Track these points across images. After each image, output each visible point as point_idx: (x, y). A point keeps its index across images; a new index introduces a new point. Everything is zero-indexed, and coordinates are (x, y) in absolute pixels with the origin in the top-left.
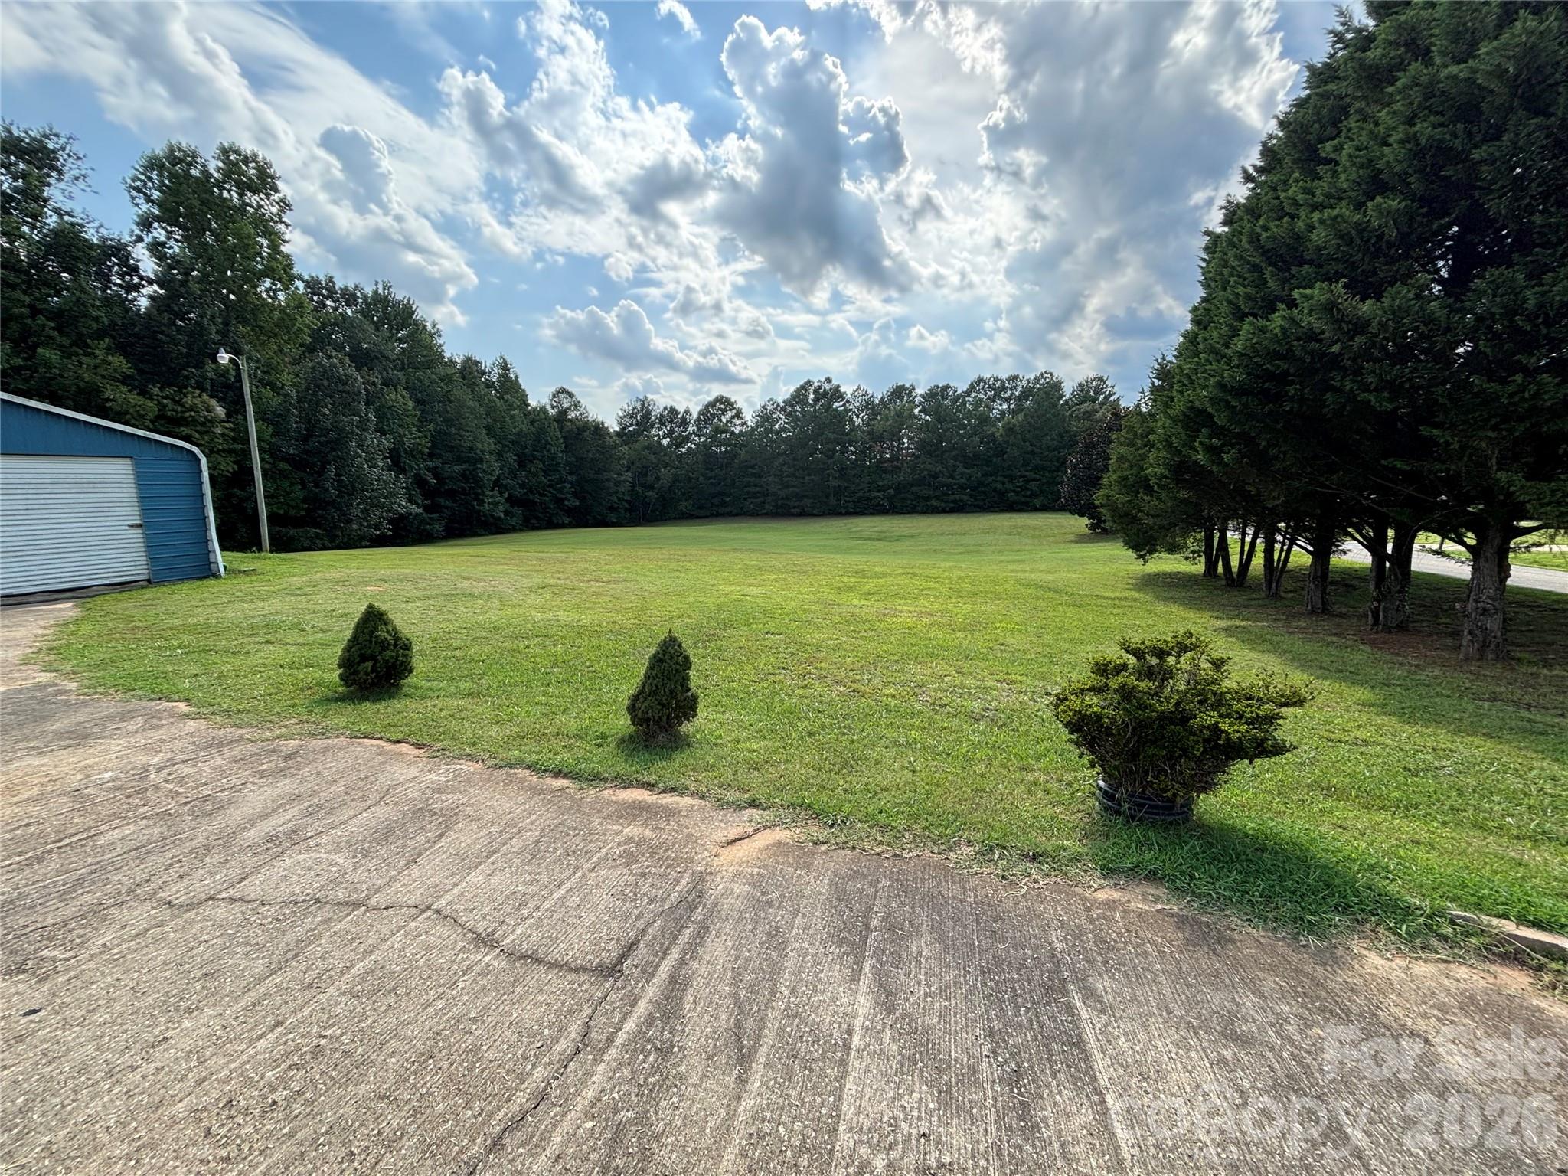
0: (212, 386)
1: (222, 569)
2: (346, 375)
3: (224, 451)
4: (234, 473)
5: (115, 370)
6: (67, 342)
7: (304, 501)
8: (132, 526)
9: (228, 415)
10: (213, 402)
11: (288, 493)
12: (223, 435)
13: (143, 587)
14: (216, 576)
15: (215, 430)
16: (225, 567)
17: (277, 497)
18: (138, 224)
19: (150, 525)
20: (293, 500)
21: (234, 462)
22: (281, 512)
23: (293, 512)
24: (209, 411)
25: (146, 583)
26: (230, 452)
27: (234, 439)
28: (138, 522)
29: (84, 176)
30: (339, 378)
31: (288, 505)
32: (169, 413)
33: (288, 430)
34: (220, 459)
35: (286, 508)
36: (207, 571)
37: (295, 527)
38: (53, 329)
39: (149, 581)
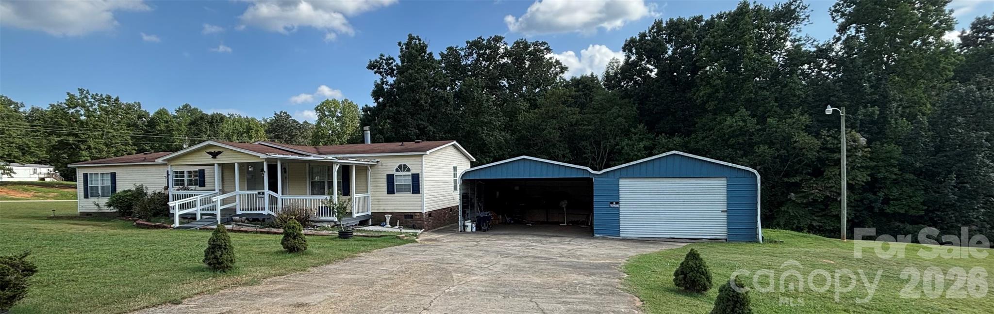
0: (861, 125)
1: (761, 239)
2: (982, 97)
3: (862, 167)
4: (867, 183)
5: (802, 124)
6: (782, 112)
7: (923, 203)
8: (722, 211)
9: (869, 142)
10: (858, 135)
11: (911, 197)
12: (863, 156)
13: (722, 242)
14: (757, 241)
15: (857, 154)
16: (763, 237)
17: (900, 200)
18: (838, 31)
19: (730, 211)
20: (913, 202)
21: (868, 175)
22: (902, 211)
23: (912, 212)
24: (854, 141)
25: (724, 241)
26: (867, 168)
27: (871, 159)
28: (726, 209)
29: (808, 16)
30: (974, 101)
31: (909, 206)
32: (829, 146)
33: (917, 149)
34: (858, 173)
35: (907, 208)
36: (753, 239)
37: (911, 224)
38: (777, 107)
39: (726, 240)
